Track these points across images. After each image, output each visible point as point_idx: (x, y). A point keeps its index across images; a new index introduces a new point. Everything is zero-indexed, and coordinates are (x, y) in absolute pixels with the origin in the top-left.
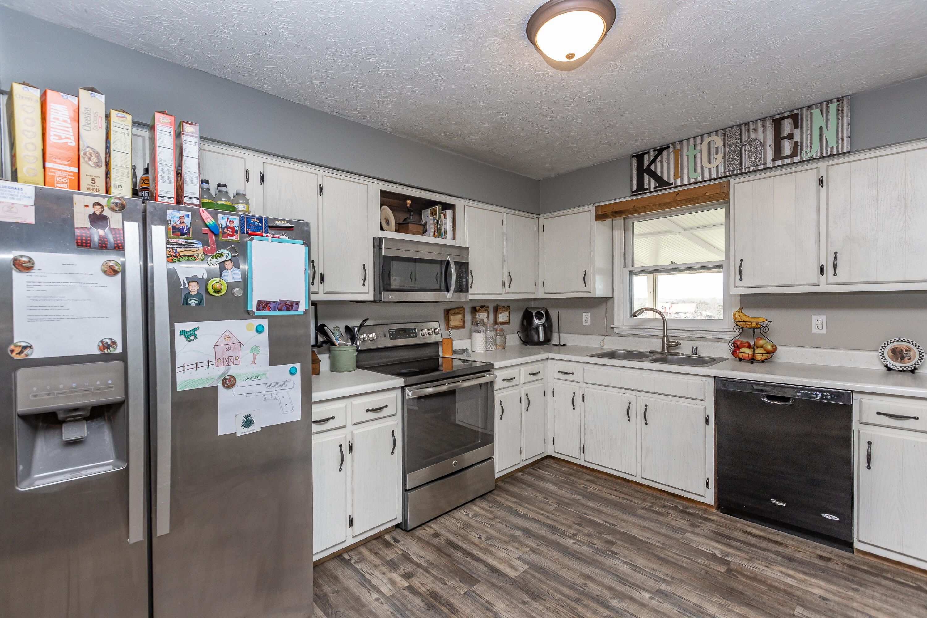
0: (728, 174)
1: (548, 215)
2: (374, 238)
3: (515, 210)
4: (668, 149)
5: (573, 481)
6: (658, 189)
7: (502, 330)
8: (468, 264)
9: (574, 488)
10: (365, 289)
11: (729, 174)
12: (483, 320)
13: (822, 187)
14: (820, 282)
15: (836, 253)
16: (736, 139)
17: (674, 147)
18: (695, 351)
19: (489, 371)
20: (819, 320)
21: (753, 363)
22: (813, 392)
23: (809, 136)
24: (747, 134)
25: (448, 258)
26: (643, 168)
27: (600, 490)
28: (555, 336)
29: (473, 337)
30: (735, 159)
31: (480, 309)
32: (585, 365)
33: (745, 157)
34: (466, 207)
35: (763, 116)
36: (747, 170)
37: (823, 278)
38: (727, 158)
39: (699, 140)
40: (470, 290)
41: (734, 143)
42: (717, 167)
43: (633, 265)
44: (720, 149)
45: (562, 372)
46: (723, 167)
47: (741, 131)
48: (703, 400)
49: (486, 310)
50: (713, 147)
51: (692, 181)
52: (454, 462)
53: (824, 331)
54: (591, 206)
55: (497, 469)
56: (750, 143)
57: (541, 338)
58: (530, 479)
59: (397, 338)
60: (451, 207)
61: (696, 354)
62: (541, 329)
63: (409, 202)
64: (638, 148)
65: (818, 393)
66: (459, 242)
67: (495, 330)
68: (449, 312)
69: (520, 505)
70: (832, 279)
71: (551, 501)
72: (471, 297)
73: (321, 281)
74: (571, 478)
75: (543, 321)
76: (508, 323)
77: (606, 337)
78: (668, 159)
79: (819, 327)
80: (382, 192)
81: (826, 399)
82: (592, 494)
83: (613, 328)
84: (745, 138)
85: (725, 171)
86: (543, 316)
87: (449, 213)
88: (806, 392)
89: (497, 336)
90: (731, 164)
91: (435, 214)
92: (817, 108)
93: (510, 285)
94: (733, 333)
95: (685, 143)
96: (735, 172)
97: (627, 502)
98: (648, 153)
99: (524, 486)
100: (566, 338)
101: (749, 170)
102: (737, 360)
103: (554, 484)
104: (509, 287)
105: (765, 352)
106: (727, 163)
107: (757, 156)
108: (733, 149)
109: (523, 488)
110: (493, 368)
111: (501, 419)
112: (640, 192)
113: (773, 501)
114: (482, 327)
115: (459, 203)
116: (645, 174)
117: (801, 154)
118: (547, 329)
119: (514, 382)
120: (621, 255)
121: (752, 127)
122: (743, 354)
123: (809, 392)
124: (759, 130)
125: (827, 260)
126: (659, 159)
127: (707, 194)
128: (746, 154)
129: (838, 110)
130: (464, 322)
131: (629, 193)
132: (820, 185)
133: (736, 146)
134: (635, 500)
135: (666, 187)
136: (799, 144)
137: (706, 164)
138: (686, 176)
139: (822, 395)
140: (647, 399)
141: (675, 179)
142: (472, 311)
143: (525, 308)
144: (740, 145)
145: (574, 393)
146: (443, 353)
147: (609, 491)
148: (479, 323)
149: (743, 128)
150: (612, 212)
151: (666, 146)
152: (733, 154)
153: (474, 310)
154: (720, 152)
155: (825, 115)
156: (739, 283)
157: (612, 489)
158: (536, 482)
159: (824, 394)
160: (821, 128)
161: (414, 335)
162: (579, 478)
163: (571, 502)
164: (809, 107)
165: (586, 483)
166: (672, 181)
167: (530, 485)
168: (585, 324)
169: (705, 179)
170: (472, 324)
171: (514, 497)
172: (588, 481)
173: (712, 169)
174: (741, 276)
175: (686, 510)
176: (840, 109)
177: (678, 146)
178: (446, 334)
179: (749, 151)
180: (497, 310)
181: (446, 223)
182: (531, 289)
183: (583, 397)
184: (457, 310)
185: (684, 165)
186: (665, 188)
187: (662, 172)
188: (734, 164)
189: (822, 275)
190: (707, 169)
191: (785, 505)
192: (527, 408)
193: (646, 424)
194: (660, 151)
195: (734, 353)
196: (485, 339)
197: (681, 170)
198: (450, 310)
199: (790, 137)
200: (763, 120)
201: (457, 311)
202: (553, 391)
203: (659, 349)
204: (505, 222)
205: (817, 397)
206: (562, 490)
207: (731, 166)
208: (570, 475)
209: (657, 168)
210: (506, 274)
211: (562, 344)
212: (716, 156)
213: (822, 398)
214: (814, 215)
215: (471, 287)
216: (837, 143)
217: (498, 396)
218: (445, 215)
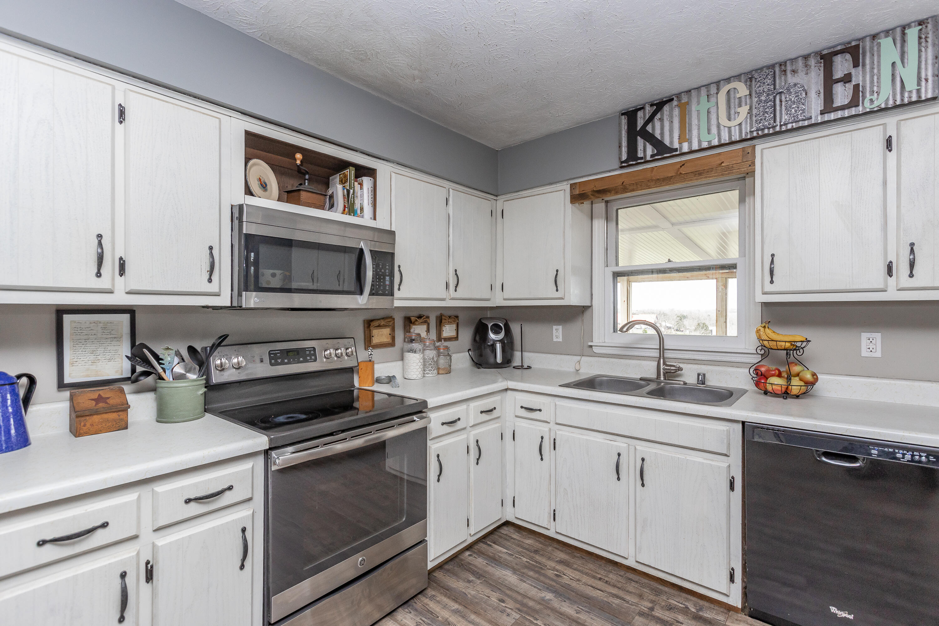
0: (755, 134)
1: (509, 196)
2: (232, 206)
3: (464, 186)
4: (670, 103)
5: (540, 563)
6: (656, 157)
7: (447, 348)
8: (393, 254)
9: (542, 578)
10: (213, 287)
11: (758, 134)
12: (419, 335)
13: (890, 151)
14: (887, 286)
15: (912, 245)
16: (768, 85)
17: (679, 100)
18: (702, 379)
19: (421, 412)
20: (871, 340)
21: (786, 399)
22: (897, 451)
23: (875, 77)
24: (783, 78)
25: (362, 245)
26: (637, 129)
27: (578, 580)
28: (517, 354)
29: (405, 358)
30: (767, 112)
31: (417, 321)
32: (557, 399)
33: (781, 111)
34: (393, 175)
35: (806, 52)
36: (784, 128)
37: (892, 281)
38: (755, 111)
39: (713, 89)
40: (397, 294)
41: (765, 90)
42: (740, 124)
43: (617, 264)
44: (743, 100)
45: (526, 408)
46: (748, 125)
47: (774, 73)
48: (726, 455)
49: (425, 322)
50: (734, 97)
51: (705, 145)
52: (360, 559)
53: (878, 354)
54: (565, 183)
55: (431, 555)
56: (788, 90)
57: (499, 359)
58: (479, 562)
59: (283, 363)
60: (371, 172)
61: (703, 383)
62: (498, 346)
63: (299, 156)
64: (628, 103)
65: (905, 452)
66: (382, 223)
67: (437, 348)
68: (370, 325)
69: (463, 617)
70: (906, 281)
71: (510, 604)
72: (397, 303)
73: (120, 271)
74: (538, 557)
75: (501, 336)
76: (456, 338)
77: (583, 358)
78: (671, 117)
79: (871, 349)
80: (247, 133)
81: (920, 462)
82: (568, 587)
83: (591, 346)
84: (780, 84)
85: (752, 130)
86: (501, 329)
87: (367, 181)
88: (886, 449)
89: (439, 356)
90: (761, 120)
91: (346, 182)
92: (886, 36)
93: (456, 287)
94: (755, 356)
95: (694, 93)
96: (766, 131)
97: (617, 601)
98: (643, 108)
99: (472, 578)
100: (530, 358)
101: (787, 127)
102: (761, 394)
103: (515, 571)
104: (456, 291)
105: (802, 384)
106: (754, 119)
107: (798, 108)
108: (763, 98)
109: (469, 582)
110: (426, 407)
111: (438, 481)
112: (631, 163)
113: (833, 609)
114: (417, 344)
115: (382, 168)
116: (639, 138)
117: (863, 103)
118: (506, 346)
119: (459, 425)
120: (602, 251)
121: (789, 68)
122: (774, 387)
123: (891, 450)
124: (799, 71)
125: (897, 255)
126: (658, 116)
127: (723, 165)
128: (781, 105)
129: (920, 38)
130: (393, 338)
131: (617, 165)
132: (887, 148)
133: (768, 95)
134: (628, 598)
135: (668, 155)
136: (861, 89)
137: (724, 121)
138: (697, 139)
139: (913, 456)
140: (643, 448)
141: (680, 143)
142: (405, 322)
143: (478, 319)
144: (773, 93)
145: (542, 438)
146: (360, 384)
147: (591, 581)
148: (414, 340)
149: (777, 69)
150: (594, 191)
151: (667, 99)
152: (764, 106)
153: (409, 322)
154: (743, 104)
155: (899, 45)
156: (769, 288)
157: (594, 577)
158: (490, 569)
159: (915, 453)
160: (893, 64)
161: (313, 357)
162: (549, 558)
163: (538, 607)
164: (874, 37)
165: (559, 567)
166: (676, 145)
167: (479, 575)
168: (555, 340)
169: (723, 142)
170: (405, 341)
171: (455, 600)
172: (561, 562)
173: (733, 129)
174: (772, 278)
175: (701, 613)
176: (923, 36)
177: (684, 99)
178: (363, 355)
179: (786, 101)
180: (440, 322)
181: (362, 196)
182: (486, 294)
183: (555, 443)
184: (382, 321)
185: (693, 123)
186: (665, 155)
187: (662, 134)
188: (765, 119)
189: (891, 276)
190: (726, 129)
191: (851, 617)
192: (478, 459)
193: (643, 485)
194: (659, 106)
195: (757, 384)
196: (422, 361)
197: (689, 131)
198: (372, 321)
199: (847, 79)
200: (806, 57)
201: (382, 323)
202: (514, 434)
203: (654, 376)
204: (451, 202)
205: (903, 458)
206: (525, 582)
207: (760, 123)
208: (536, 552)
209: (656, 129)
210: (452, 272)
211: (525, 366)
212: (739, 110)
213: (912, 460)
214: (879, 190)
215: (399, 289)
216: (919, 84)
217: (433, 447)
218: (361, 184)
